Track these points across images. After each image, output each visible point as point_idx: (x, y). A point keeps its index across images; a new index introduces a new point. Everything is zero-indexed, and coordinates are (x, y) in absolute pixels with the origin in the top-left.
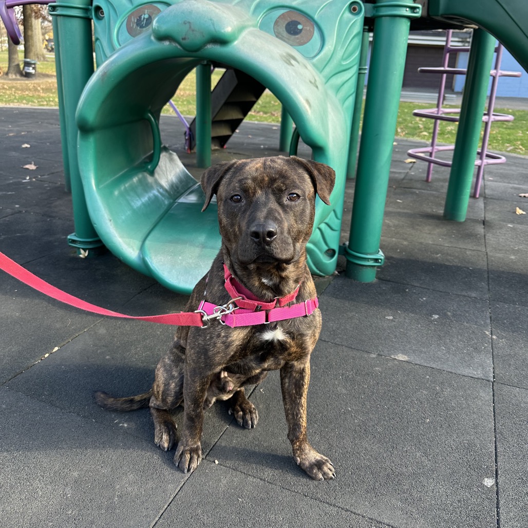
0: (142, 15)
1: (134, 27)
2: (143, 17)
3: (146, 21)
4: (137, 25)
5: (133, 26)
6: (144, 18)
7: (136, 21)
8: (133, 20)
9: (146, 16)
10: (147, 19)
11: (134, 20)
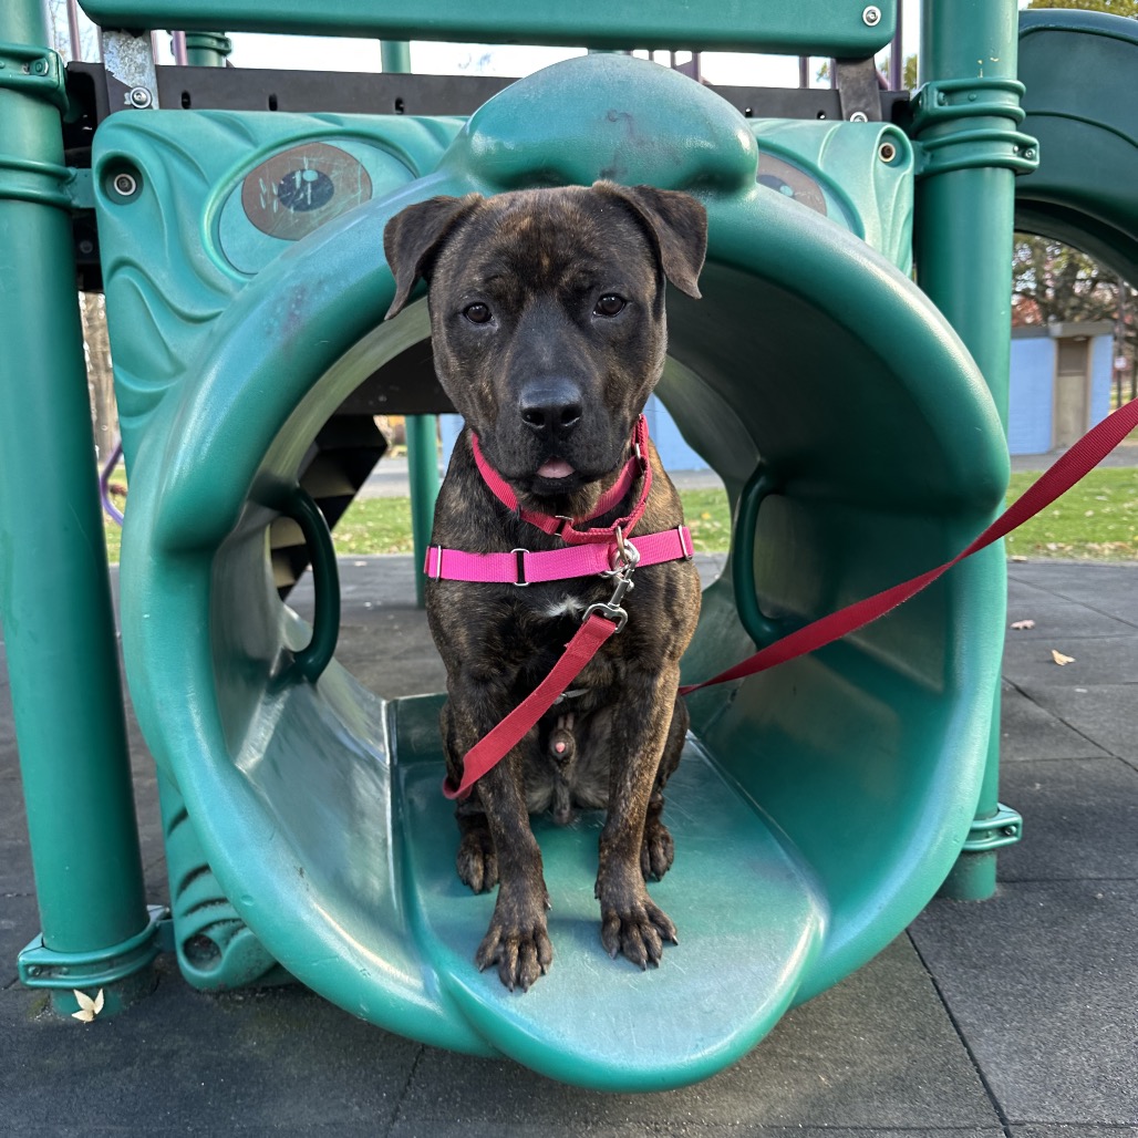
0: (293, 174)
1: (275, 208)
2: (298, 177)
3: (313, 188)
4: (284, 201)
5: (269, 206)
6: (304, 182)
7: (275, 191)
8: (264, 190)
9: (311, 176)
10: (315, 185)
11: (268, 188)
